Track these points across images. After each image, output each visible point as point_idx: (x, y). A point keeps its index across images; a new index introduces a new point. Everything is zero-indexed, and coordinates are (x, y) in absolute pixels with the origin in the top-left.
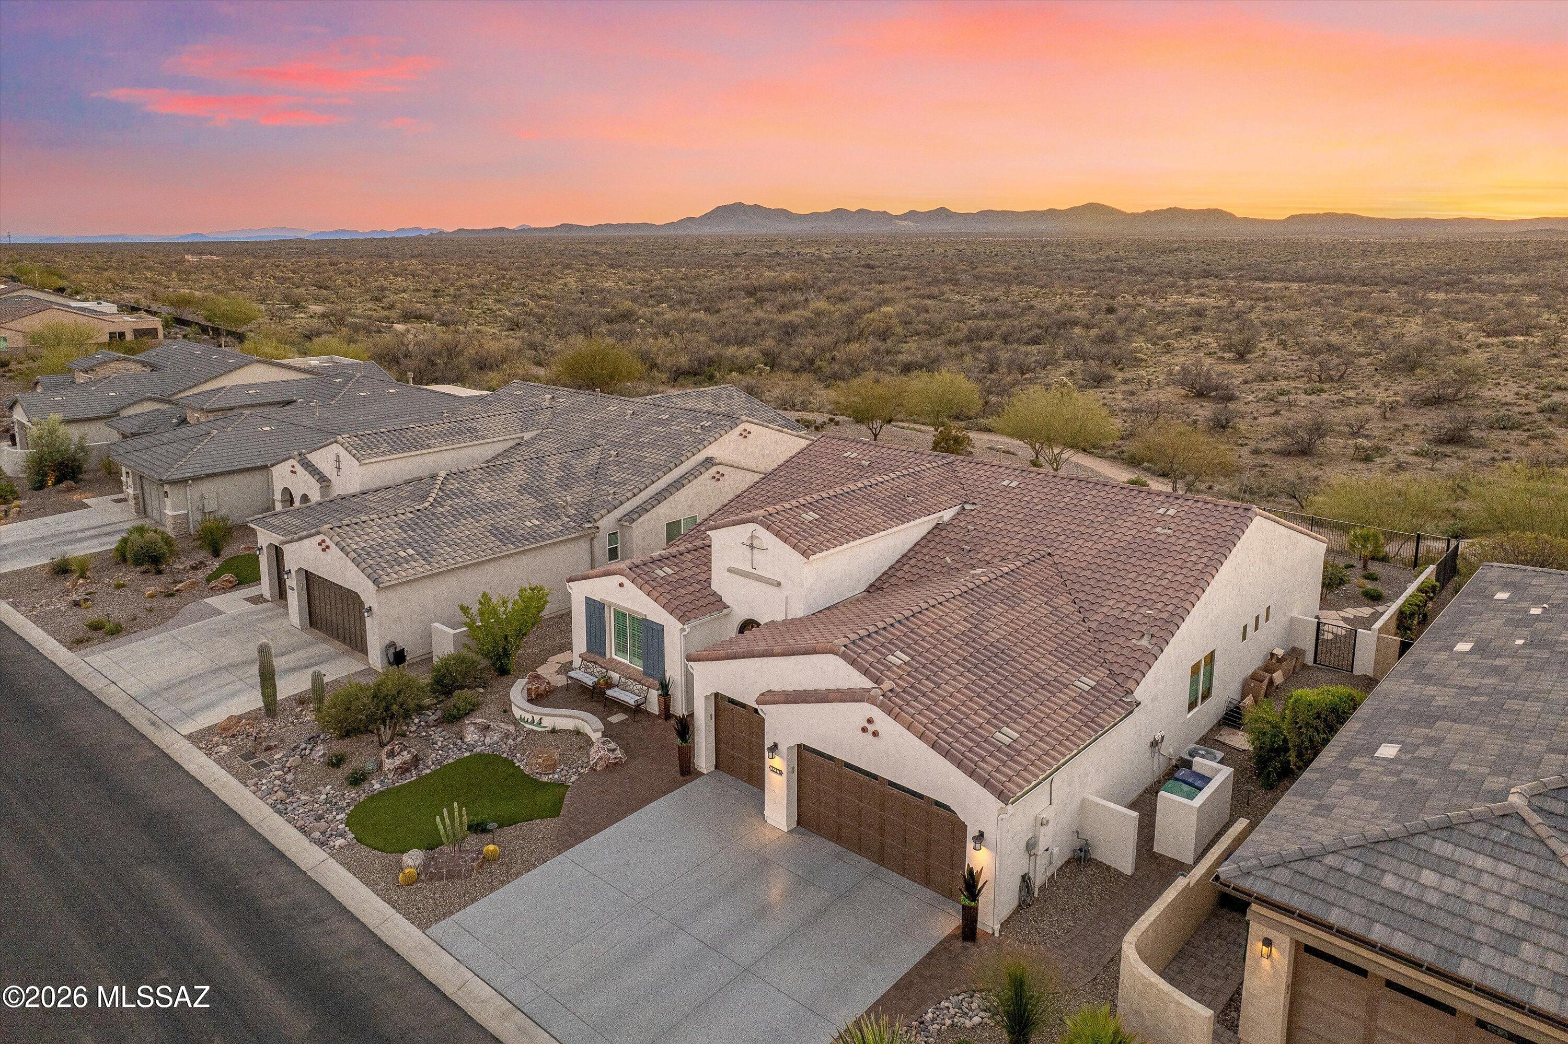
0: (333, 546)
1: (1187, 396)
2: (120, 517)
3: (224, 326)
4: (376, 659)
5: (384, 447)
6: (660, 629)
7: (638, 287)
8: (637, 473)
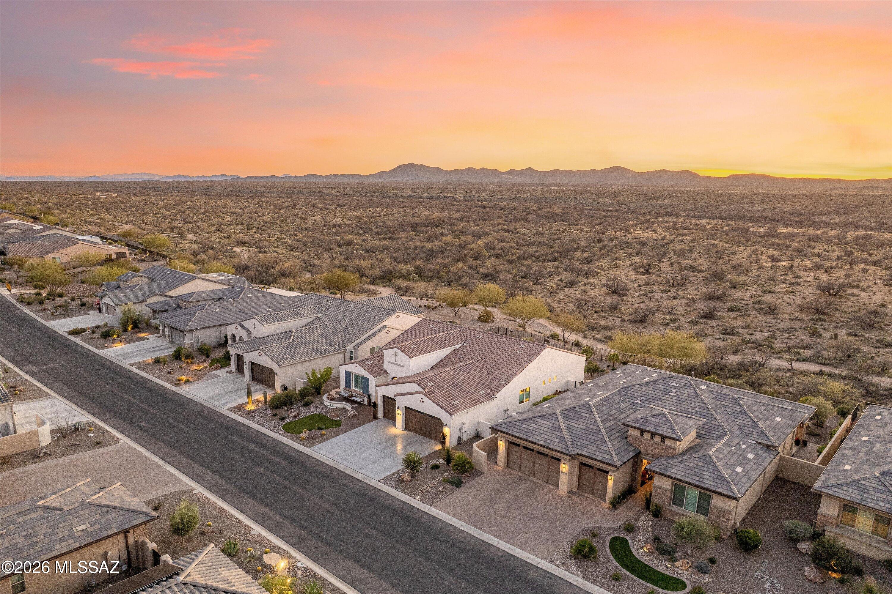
0: (263, 354)
1: (608, 293)
2: (163, 343)
3: (155, 250)
4: (278, 390)
5: (271, 320)
6: (367, 380)
7: (354, 222)
8: (360, 331)
